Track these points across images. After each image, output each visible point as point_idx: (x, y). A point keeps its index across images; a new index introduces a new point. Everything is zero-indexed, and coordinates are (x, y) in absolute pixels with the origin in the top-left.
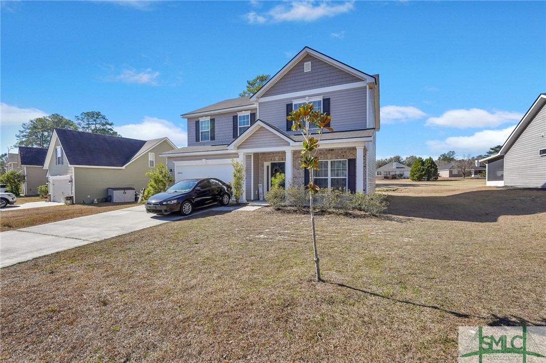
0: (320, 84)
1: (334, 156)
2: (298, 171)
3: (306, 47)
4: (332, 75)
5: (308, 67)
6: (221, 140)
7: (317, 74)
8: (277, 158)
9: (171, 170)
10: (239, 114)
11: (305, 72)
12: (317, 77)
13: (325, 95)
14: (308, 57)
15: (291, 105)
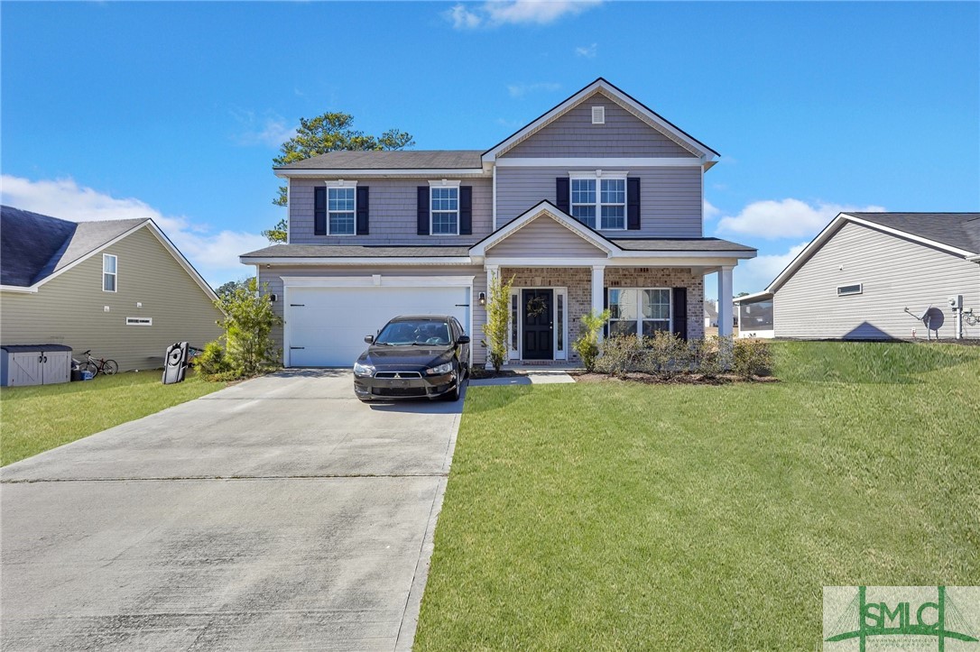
0: (621, 150)
1: (649, 281)
2: (582, 307)
3: (601, 78)
4: (643, 137)
5: (598, 115)
6: (384, 236)
7: (615, 131)
8: (538, 280)
9: (273, 298)
10: (433, 185)
11: (593, 123)
12: (616, 138)
13: (632, 172)
14: (599, 98)
15: (567, 180)
